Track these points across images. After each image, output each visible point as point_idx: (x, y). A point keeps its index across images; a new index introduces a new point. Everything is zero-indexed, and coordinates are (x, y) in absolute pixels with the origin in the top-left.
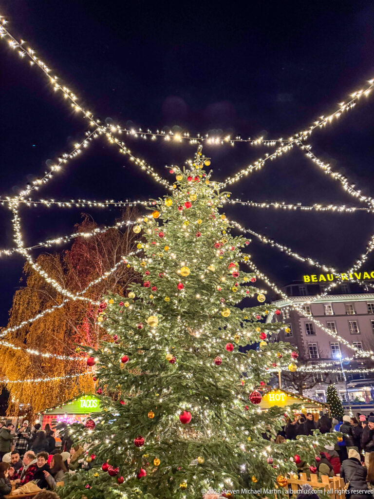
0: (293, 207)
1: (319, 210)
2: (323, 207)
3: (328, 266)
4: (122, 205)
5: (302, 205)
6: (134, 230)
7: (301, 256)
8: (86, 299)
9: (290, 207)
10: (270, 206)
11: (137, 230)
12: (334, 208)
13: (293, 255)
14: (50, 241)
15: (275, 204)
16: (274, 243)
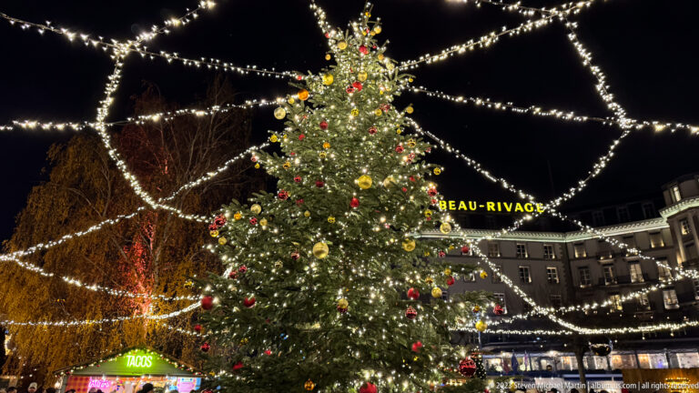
0: (501, 106)
1: (537, 114)
2: (542, 111)
3: (524, 192)
4: (267, 74)
5: (515, 106)
6: (275, 114)
7: (491, 174)
8: (172, 209)
9: (498, 105)
10: (469, 102)
11: (280, 114)
12: (559, 114)
13: (483, 172)
14: (143, 117)
15: (475, 99)
16: (460, 154)
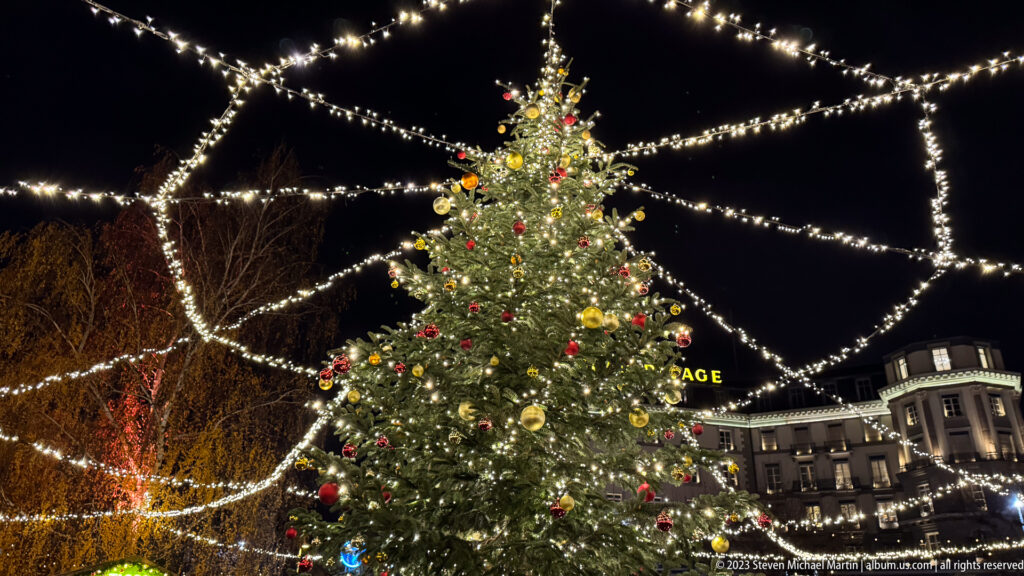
0: (763, 221)
1: (815, 236)
2: (823, 232)
3: (770, 350)
4: (435, 143)
5: (782, 222)
6: (435, 206)
7: (726, 321)
8: (233, 344)
9: (758, 220)
10: (715, 212)
11: (443, 207)
12: (847, 239)
13: (714, 317)
14: (228, 194)
15: (723, 207)
16: (684, 288)
